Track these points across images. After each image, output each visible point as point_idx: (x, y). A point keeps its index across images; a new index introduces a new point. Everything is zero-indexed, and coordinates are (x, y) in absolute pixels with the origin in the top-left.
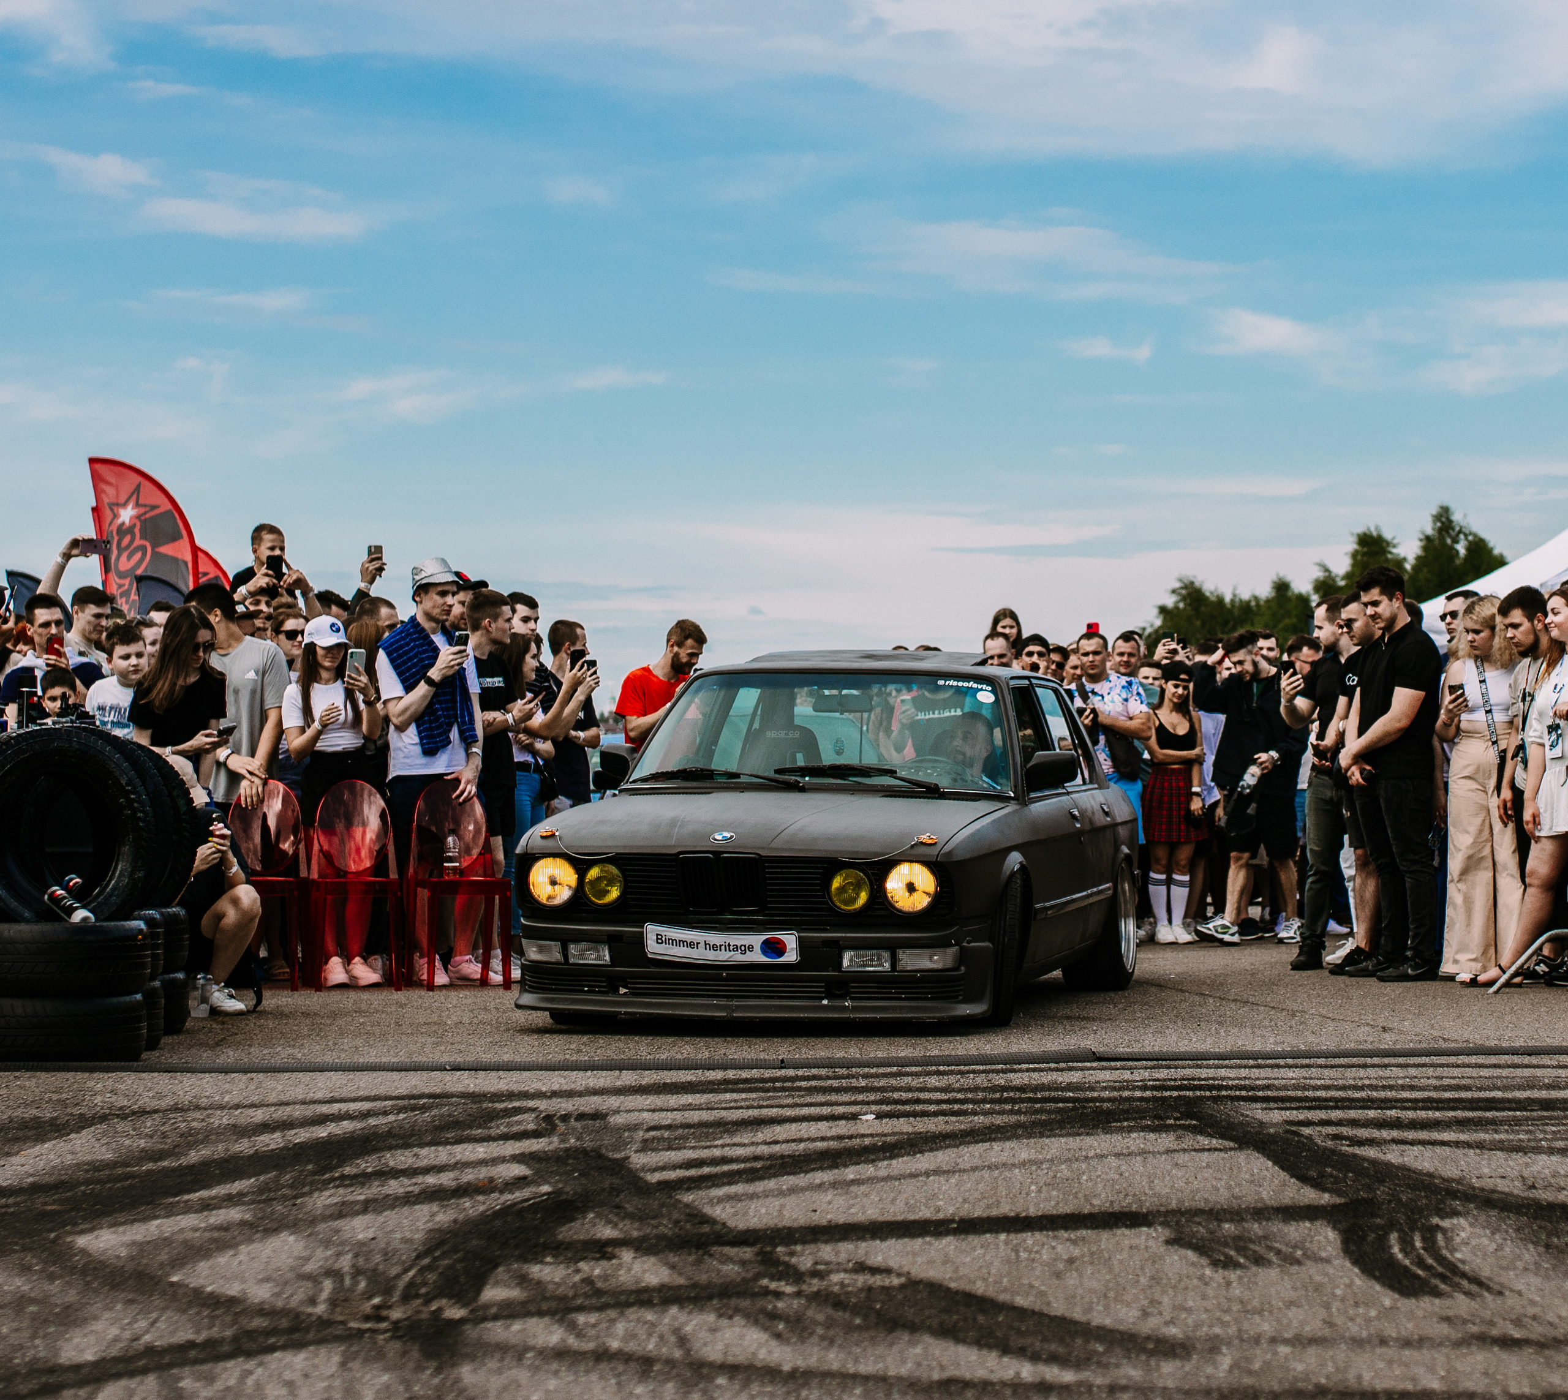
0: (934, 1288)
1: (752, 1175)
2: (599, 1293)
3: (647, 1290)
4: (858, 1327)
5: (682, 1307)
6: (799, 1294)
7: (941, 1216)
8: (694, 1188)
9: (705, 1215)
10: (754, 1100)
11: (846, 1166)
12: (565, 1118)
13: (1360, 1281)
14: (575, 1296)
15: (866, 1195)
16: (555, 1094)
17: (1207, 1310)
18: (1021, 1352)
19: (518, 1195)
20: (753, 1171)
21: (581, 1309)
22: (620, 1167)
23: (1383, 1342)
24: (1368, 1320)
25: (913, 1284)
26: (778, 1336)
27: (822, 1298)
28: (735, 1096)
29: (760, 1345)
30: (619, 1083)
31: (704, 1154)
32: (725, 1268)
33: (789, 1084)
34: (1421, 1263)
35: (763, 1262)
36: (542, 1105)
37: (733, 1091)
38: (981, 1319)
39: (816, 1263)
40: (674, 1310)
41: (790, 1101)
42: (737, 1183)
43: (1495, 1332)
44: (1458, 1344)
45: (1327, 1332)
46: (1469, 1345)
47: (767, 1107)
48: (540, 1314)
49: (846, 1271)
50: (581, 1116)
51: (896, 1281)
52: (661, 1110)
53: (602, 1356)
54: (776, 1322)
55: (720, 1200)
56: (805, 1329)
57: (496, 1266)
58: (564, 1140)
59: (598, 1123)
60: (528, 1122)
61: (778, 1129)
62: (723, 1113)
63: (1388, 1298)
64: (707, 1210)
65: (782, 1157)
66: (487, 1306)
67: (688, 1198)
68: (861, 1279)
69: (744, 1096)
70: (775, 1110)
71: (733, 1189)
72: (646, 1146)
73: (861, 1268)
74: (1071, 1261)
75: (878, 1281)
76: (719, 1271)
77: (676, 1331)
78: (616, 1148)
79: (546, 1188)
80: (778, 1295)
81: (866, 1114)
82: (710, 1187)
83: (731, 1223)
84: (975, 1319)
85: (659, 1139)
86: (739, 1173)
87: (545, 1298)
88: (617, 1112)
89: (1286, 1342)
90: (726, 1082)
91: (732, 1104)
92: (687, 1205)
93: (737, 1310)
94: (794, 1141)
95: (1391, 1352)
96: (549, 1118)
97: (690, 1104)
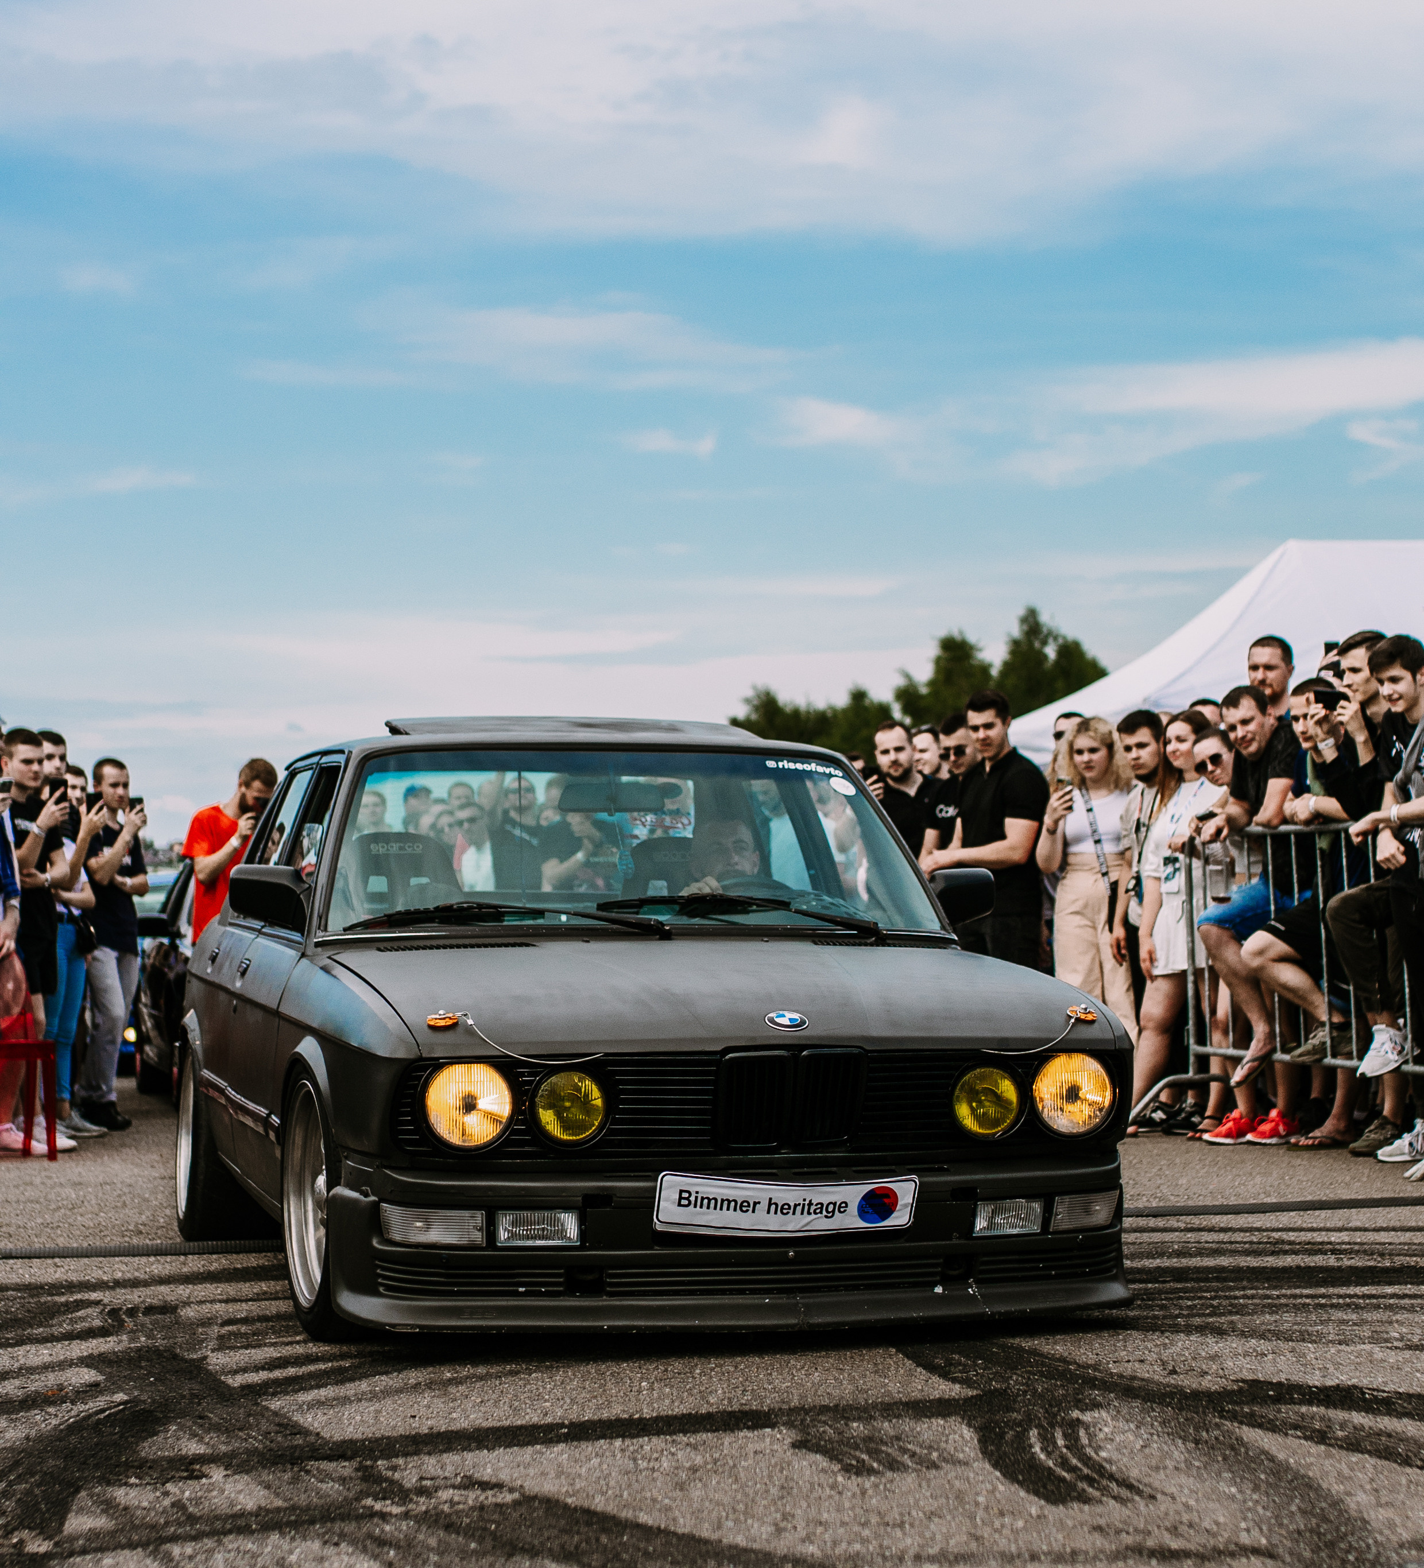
2: (192, 1519)
3: (242, 1514)
4: (474, 1551)
5: (283, 1534)
6: (406, 1516)
7: (549, 1420)
8: (280, 1393)
9: (296, 1425)
11: (442, 1364)
12: (132, 1312)
14: (167, 1525)
15: (463, 1399)
16: (118, 1284)
17: (844, 1524)
19: (93, 1405)
20: (343, 1372)
21: (174, 1539)
22: (197, 1369)
24: (1016, 1532)
27: (431, 1519)
30: (188, 1271)
31: (289, 1353)
32: (324, 1486)
35: (365, 1479)
36: (103, 1296)
39: (421, 1479)
40: (275, 1537)
42: (325, 1386)
43: (1150, 1543)
45: (973, 1546)
48: (132, 1546)
49: (454, 1487)
50: (150, 1310)
51: (509, 1498)
52: (235, 1301)
54: (385, 1550)
55: (311, 1406)
56: (417, 1556)
57: (77, 1491)
58: (133, 1334)
59: (169, 1318)
60: (94, 1318)
64: (297, 1417)
66: (72, 1539)
67: (275, 1405)
68: (472, 1496)
71: (323, 1394)
72: (223, 1344)
73: (469, 1483)
75: (488, 1497)
76: (319, 1491)
77: (279, 1563)
78: (192, 1349)
79: (121, 1397)
80: (384, 1516)
82: (298, 1392)
83: (325, 1434)
85: (238, 1336)
86: (328, 1374)
87: (135, 1528)
88: (187, 1304)
89: (932, 1559)
92: (276, 1414)
93: (342, 1535)
96: (114, 1313)
97: (265, 1293)
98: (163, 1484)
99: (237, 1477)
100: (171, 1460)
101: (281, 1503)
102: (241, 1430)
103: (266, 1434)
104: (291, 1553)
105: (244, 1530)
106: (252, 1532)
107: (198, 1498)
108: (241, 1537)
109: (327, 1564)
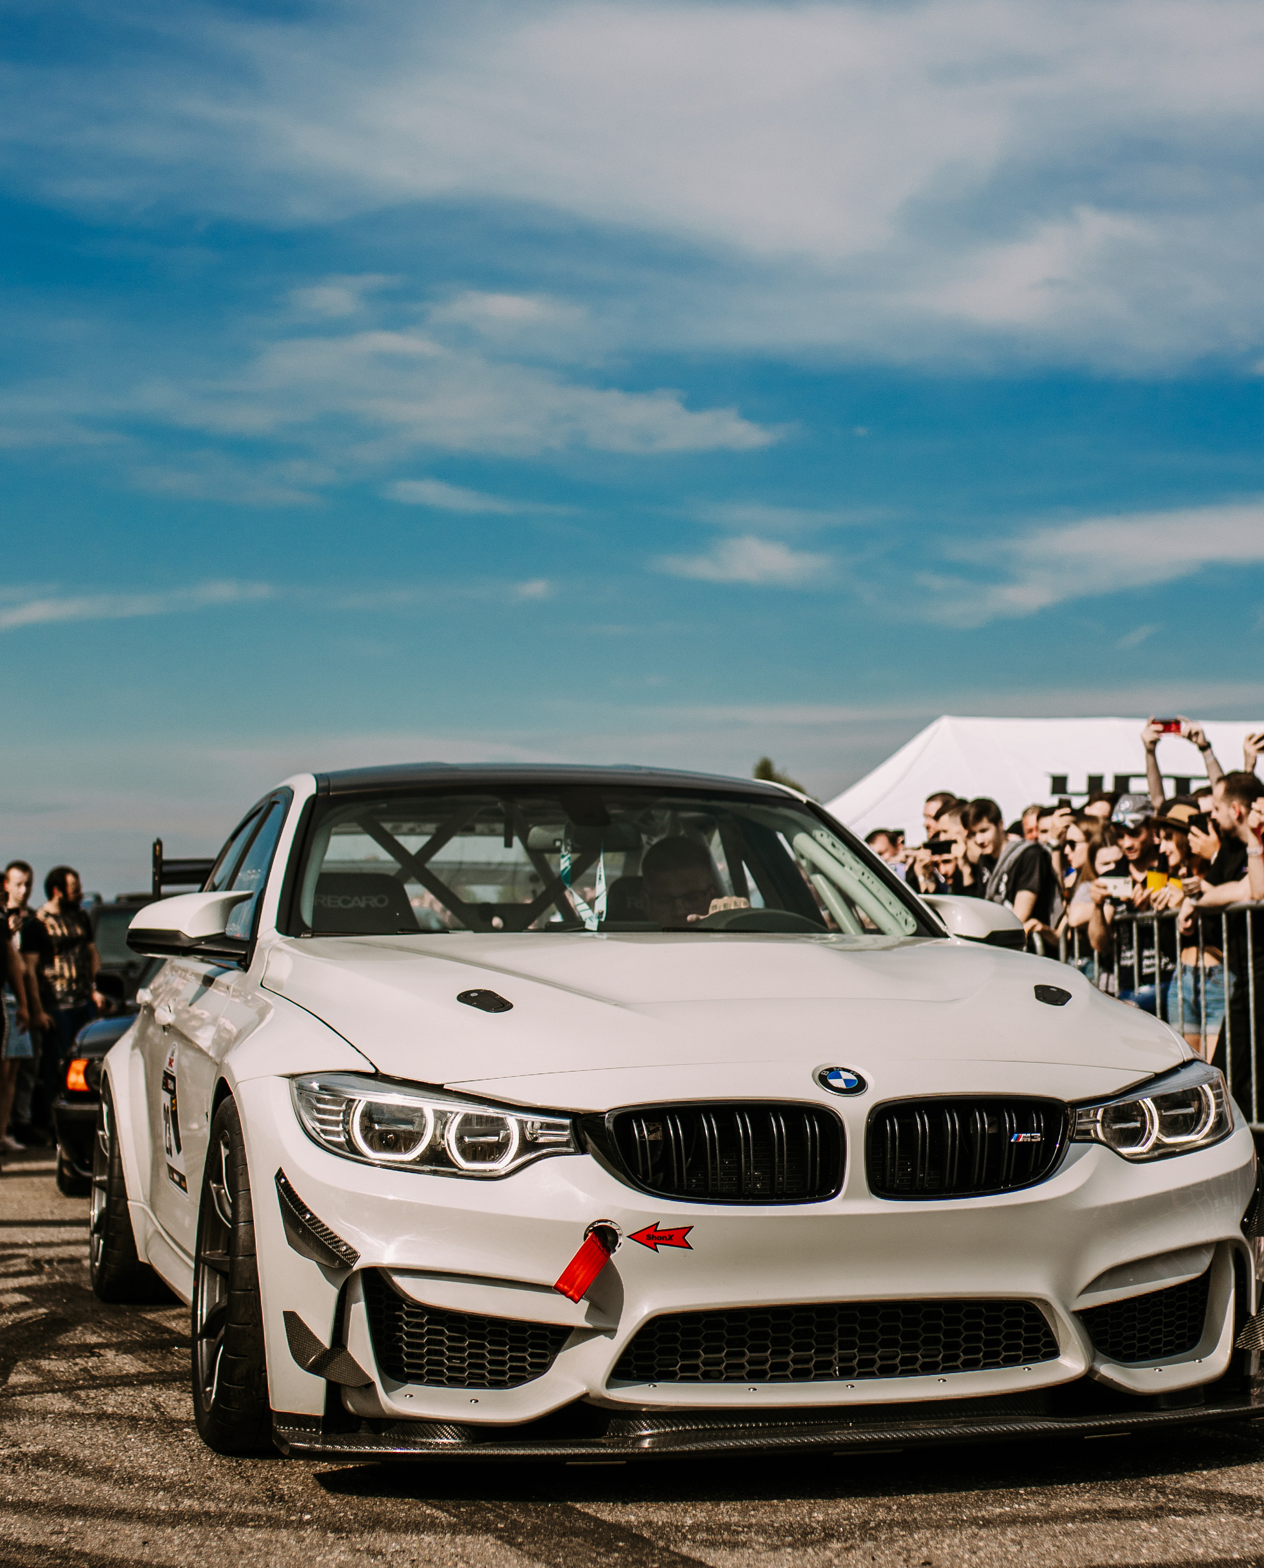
98: (74, 1359)
99: (125, 1356)
100: (78, 1346)
101: (153, 1370)
102: (127, 1329)
103: (144, 1332)
104: (159, 1396)
105: (130, 1384)
106: (134, 1385)
107: (97, 1367)
108: (127, 1388)
109: (182, 1403)
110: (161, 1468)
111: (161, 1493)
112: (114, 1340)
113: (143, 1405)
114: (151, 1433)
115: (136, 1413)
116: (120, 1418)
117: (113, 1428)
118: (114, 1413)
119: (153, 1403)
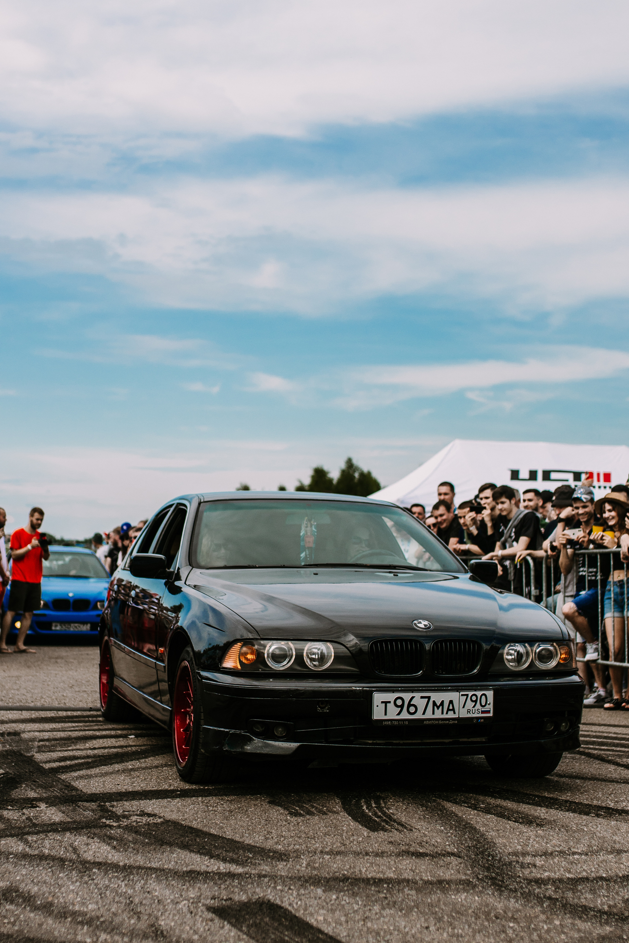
0: (175, 824)
1: (88, 766)
2: (35, 825)
3: (54, 824)
4: (147, 843)
5: (71, 833)
6: (119, 827)
7: (172, 788)
8: (65, 772)
9: (73, 786)
10: (81, 726)
11: (127, 762)
12: (3, 734)
13: (353, 824)
14: (25, 827)
15: (138, 777)
17: (292, 837)
18: (218, 857)
20: (88, 763)
21: (28, 833)
22: (30, 760)
23: (367, 854)
24: (359, 843)
25: (167, 822)
26: (114, 848)
27: (129, 829)
28: (74, 725)
29: (108, 852)
30: (22, 717)
31: (66, 754)
32: (86, 813)
33: (95, 719)
34: (376, 814)
35: (101, 810)
37: (72, 722)
38: (198, 840)
39: (124, 811)
40: (68, 834)
41: (96, 727)
42: (82, 770)
43: (412, 849)
44: (398, 855)
45: (343, 848)
46: (403, 856)
47: (88, 730)
48: (12, 836)
49: (137, 815)
50: (9, 734)
51: (159, 821)
52: (43, 731)
53: (42, 857)
54: (112, 841)
55: (77, 779)
56: (125, 844)
58: (4, 746)
59: (17, 738)
61: (94, 742)
62: (70, 733)
63: (365, 832)
64: (73, 784)
65: (99, 756)
67: (63, 777)
68: (145, 820)
69: (77, 724)
70: (91, 732)
71: (81, 773)
72: (40, 750)
73: (143, 814)
74: (231, 811)
75: (151, 820)
76: (84, 815)
77: (71, 845)
78: (28, 751)
80: (111, 827)
81: (130, 735)
82: (71, 772)
83: (84, 790)
84: (195, 840)
85: (45, 746)
86: (82, 764)
87: (13, 828)
88: (24, 732)
89: (327, 853)
90: (68, 717)
91: (72, 729)
92: (63, 781)
93: (95, 834)
94: (102, 748)
95: (371, 859)
97: (55, 728)
98: (22, 810)
99: (51, 808)
100: (24, 799)
101: (69, 820)
102: (51, 787)
103: (61, 789)
104: (75, 841)
105: (56, 831)
106: (59, 832)
107: (36, 816)
108: (55, 834)
109: (90, 847)
110: (84, 904)
111: (86, 927)
112: (44, 795)
113: (66, 849)
114: (74, 872)
115: (62, 855)
116: (53, 858)
117: (50, 868)
118: (49, 855)
119: (72, 847)
